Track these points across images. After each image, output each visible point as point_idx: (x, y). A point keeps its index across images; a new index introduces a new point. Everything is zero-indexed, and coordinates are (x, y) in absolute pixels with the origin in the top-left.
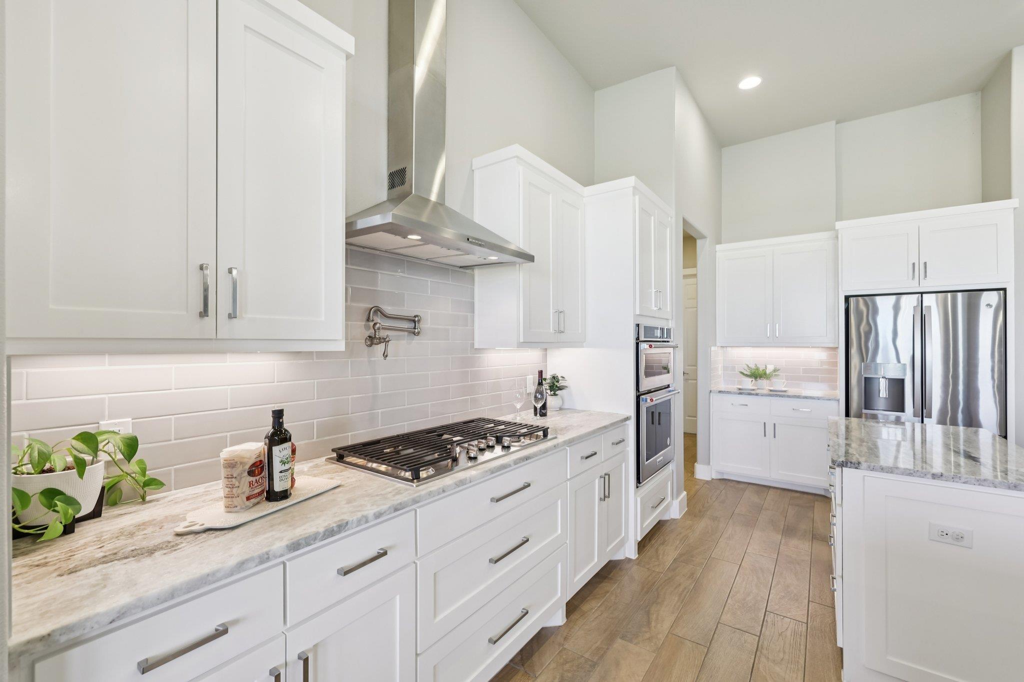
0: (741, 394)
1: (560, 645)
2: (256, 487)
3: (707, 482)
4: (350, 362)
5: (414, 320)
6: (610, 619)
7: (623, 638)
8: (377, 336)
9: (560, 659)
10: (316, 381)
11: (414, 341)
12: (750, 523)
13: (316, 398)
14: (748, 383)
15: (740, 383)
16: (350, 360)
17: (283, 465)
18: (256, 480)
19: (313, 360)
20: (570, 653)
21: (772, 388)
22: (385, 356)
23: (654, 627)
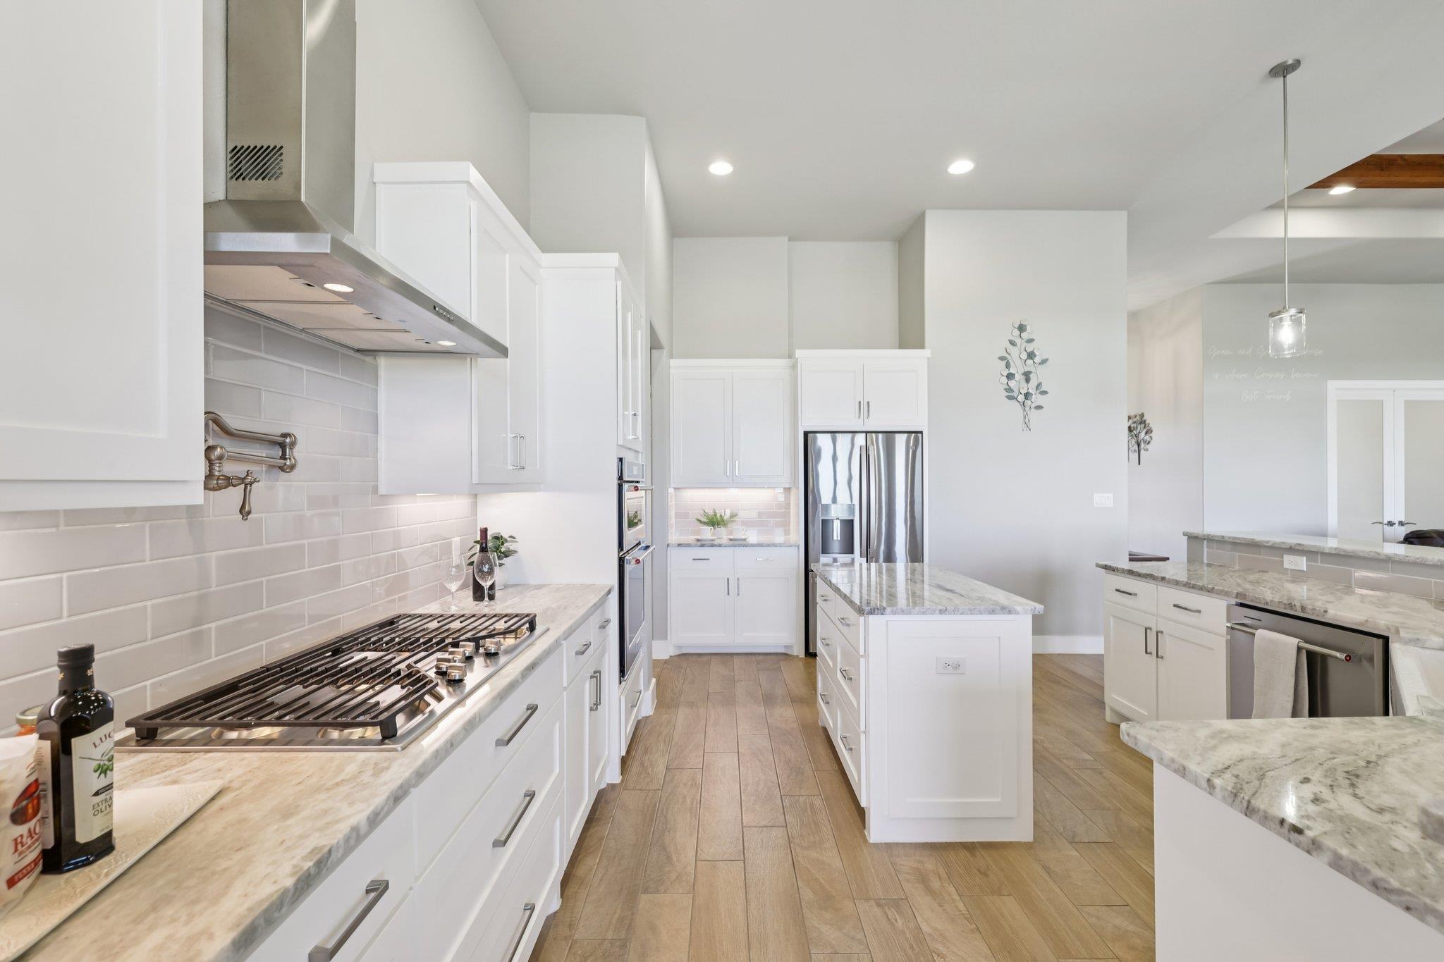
0: (702, 546)
1: (566, 938)
2: (29, 847)
3: (666, 662)
4: (147, 530)
5: (283, 443)
6: (620, 873)
7: (646, 891)
8: (216, 473)
9: (575, 959)
10: (65, 575)
11: (278, 483)
12: (729, 701)
13: (65, 613)
14: (707, 533)
15: (698, 532)
16: (147, 525)
17: (103, 775)
18: (30, 831)
19: (57, 526)
20: (586, 943)
21: (731, 537)
22: (244, 511)
23: (677, 861)
